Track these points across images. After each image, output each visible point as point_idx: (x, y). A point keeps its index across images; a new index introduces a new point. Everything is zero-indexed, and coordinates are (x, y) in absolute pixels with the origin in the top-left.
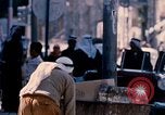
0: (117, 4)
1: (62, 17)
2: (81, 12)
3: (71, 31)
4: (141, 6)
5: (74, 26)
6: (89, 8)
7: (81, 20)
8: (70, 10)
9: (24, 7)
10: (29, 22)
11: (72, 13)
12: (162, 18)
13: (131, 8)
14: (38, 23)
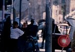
1: (27, 10)
2: (36, 8)
3: (31, 16)
5: (32, 14)
6: (39, 5)
7: (36, 11)
8: (31, 6)
9: (10, 6)
10: (12, 12)
11: (31, 8)
12: (73, 10)
13: (58, 6)
14: (16, 13)
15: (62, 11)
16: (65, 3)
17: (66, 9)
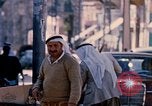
0: (46, 14)
4: (67, 15)
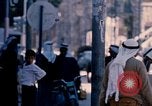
15: (126, 28)
16: (131, 12)
17: (134, 26)
